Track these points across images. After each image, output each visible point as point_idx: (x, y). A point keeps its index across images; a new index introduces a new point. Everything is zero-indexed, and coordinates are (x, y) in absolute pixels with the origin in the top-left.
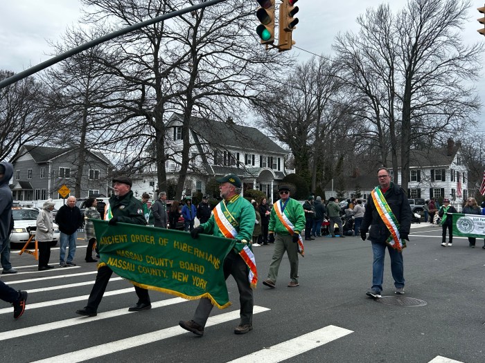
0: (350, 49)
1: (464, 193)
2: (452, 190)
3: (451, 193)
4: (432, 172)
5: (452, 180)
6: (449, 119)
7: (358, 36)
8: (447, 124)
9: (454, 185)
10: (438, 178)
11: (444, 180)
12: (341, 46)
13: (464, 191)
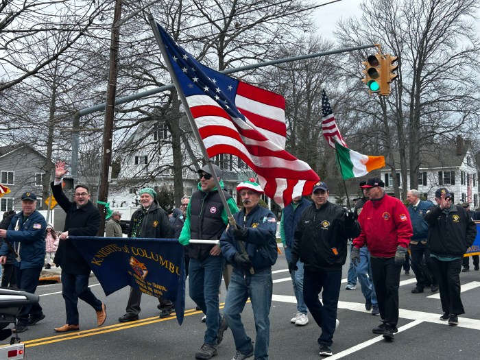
0: (353, 36)
1: (475, 198)
2: (463, 194)
3: (461, 198)
4: (440, 174)
5: (462, 184)
6: (464, 118)
7: (360, 22)
8: (463, 123)
9: (464, 189)
10: (447, 181)
11: (453, 183)
12: (344, 33)
13: (475, 195)
